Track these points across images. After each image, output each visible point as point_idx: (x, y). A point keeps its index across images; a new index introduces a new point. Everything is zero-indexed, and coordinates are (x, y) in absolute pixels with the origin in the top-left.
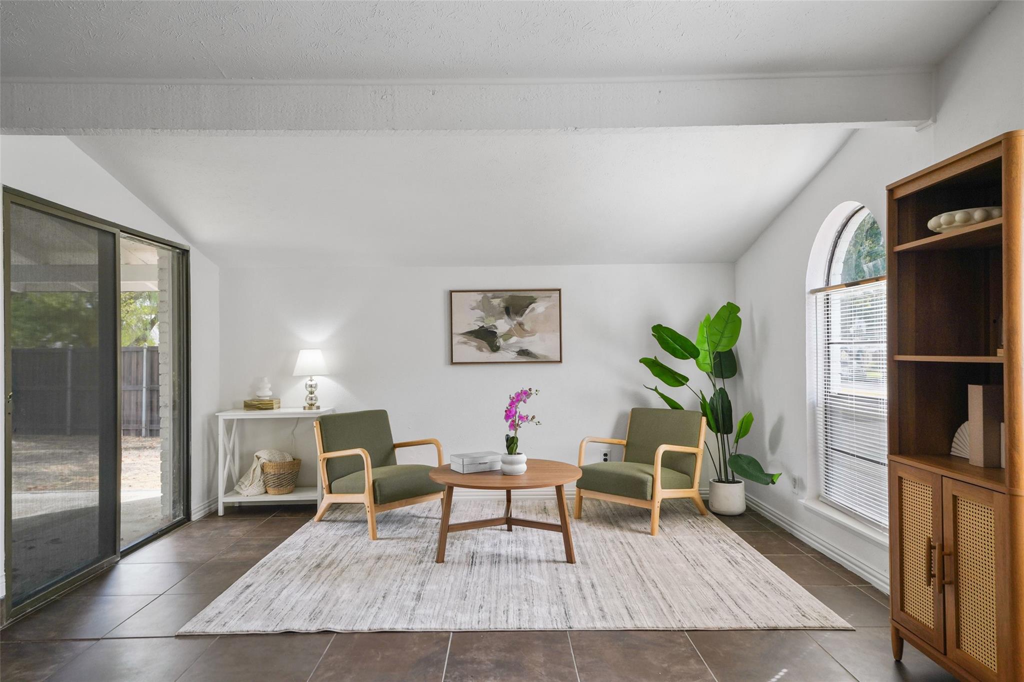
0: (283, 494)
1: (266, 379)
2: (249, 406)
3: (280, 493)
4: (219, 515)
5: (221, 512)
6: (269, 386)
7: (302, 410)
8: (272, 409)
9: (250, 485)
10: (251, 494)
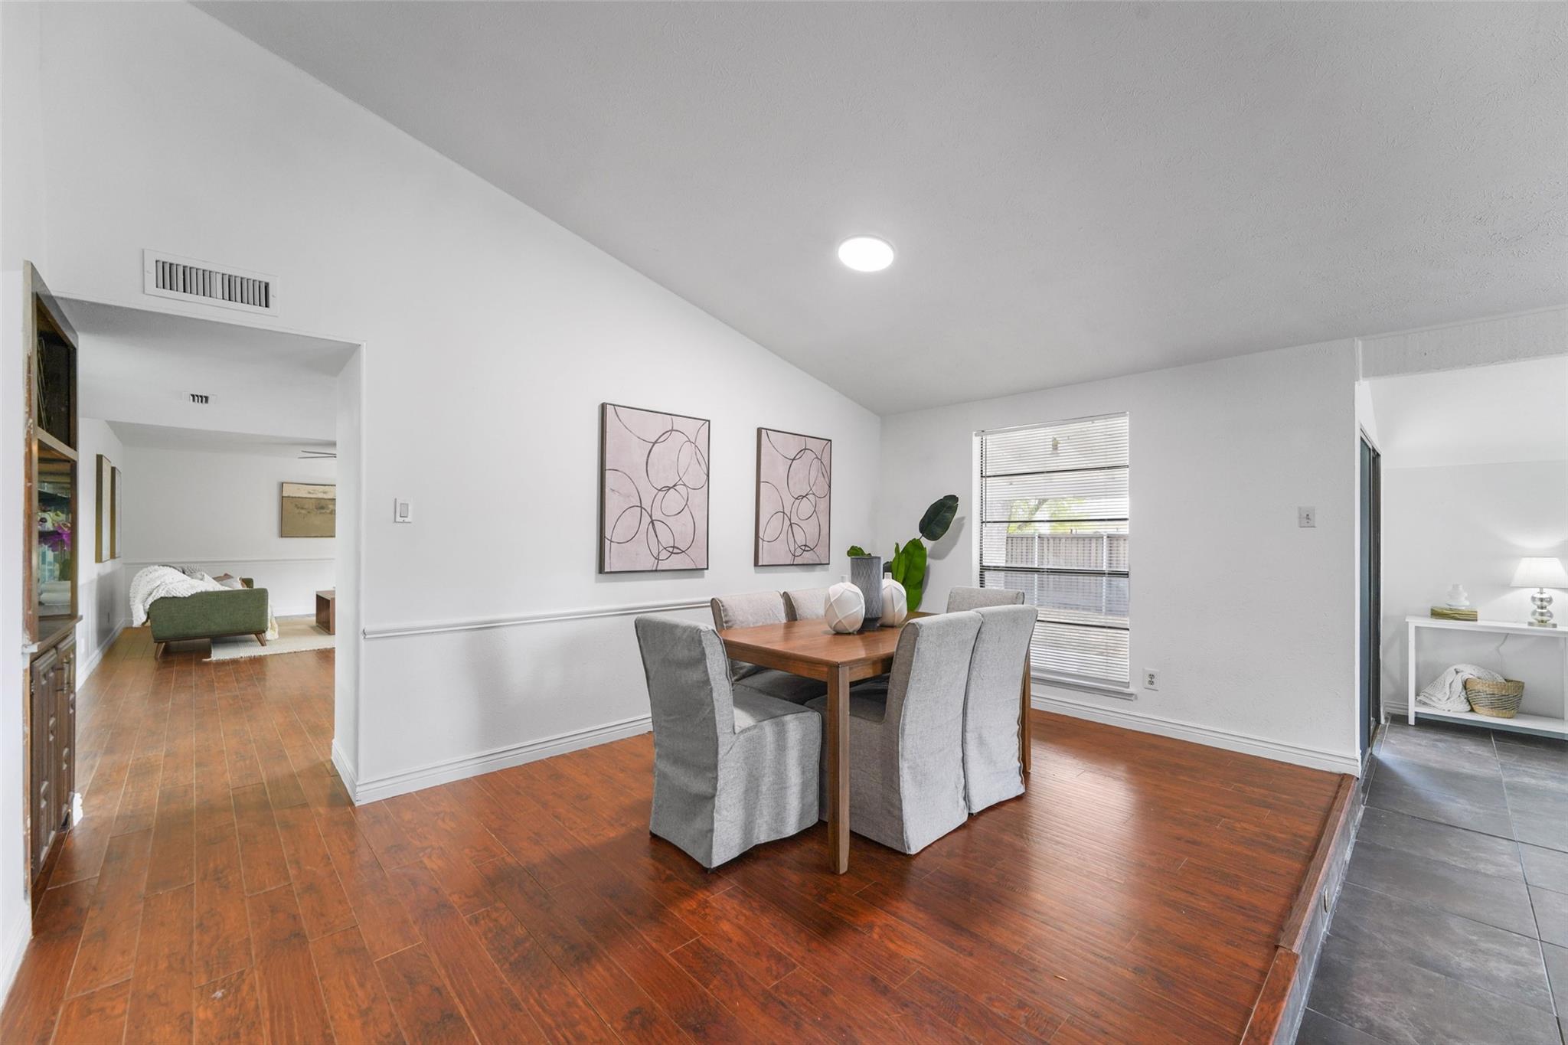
0: (1504, 718)
1: (1461, 588)
2: (1436, 614)
3: (1500, 715)
4: (1410, 723)
5: (1412, 721)
6: (1466, 594)
7: (1526, 626)
8: (1476, 620)
9: (1448, 699)
10: (1455, 710)
